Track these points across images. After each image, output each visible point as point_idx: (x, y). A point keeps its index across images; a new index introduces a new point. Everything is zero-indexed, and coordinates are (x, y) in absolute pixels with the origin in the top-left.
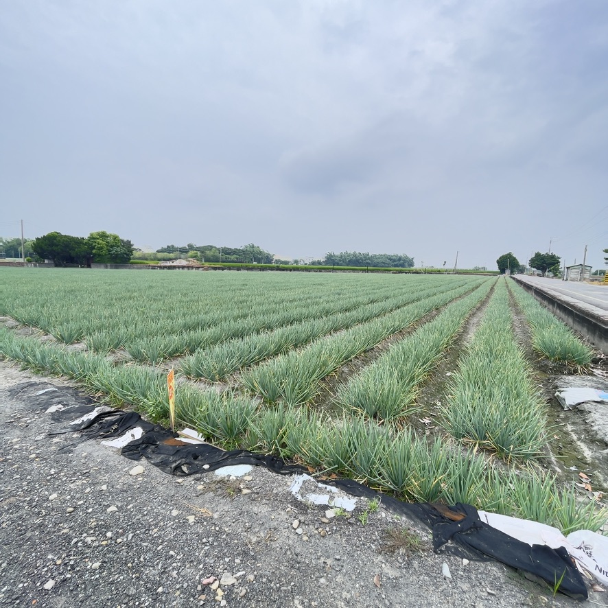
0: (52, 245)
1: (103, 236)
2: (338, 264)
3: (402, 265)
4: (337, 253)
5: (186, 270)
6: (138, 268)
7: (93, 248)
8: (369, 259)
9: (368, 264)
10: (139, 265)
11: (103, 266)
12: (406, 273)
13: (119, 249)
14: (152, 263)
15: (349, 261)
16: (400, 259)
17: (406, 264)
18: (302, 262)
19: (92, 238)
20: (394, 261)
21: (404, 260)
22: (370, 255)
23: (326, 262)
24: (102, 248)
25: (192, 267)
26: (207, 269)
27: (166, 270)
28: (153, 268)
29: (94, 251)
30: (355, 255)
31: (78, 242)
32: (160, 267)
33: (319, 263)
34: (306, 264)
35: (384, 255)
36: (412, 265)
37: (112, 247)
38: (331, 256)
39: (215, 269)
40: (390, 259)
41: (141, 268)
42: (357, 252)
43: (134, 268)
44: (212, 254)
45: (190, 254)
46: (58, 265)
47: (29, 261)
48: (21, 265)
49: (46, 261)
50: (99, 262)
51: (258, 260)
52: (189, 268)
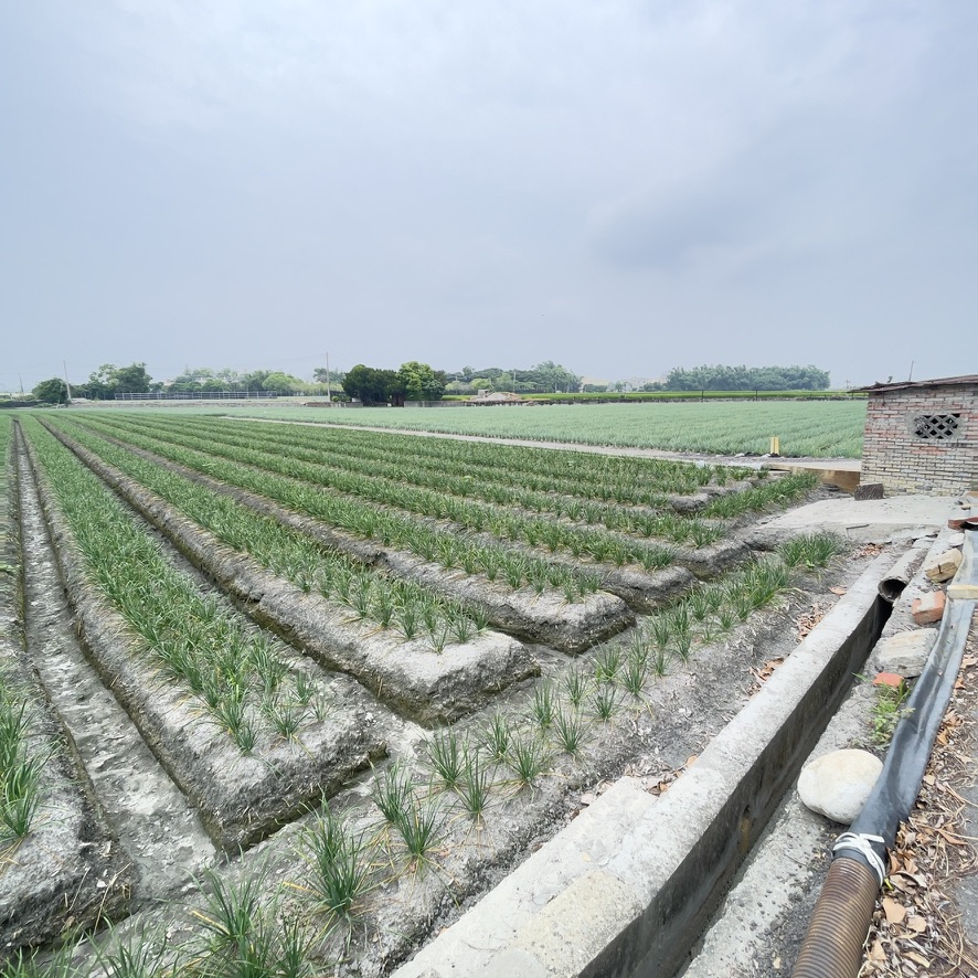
0: (365, 380)
1: (416, 367)
2: (690, 388)
3: (808, 386)
4: (689, 369)
5: (507, 405)
6: (452, 406)
7: (407, 383)
8: (746, 376)
9: (744, 386)
10: (453, 402)
11: (417, 404)
12: (819, 399)
13: (433, 383)
14: (463, 398)
15: (710, 382)
16: (803, 375)
17: (815, 384)
18: (628, 387)
19: (404, 371)
20: (792, 378)
21: (811, 377)
22: (748, 369)
23: (670, 386)
24: (416, 382)
25: (515, 402)
26: (532, 404)
27: (483, 407)
28: (469, 405)
29: (408, 387)
30: (719, 370)
31: (390, 375)
32: (477, 403)
33: (657, 387)
34: (634, 390)
35: (773, 369)
36: (825, 384)
37: (425, 380)
38: (677, 374)
39: (542, 403)
40: (785, 376)
41: (454, 406)
42: (724, 366)
43: (447, 406)
44: (502, 382)
45: (474, 383)
46: (366, 404)
47: (336, 401)
48: (328, 405)
49: (354, 400)
50: (413, 400)
51: (562, 388)
52: (510, 403)
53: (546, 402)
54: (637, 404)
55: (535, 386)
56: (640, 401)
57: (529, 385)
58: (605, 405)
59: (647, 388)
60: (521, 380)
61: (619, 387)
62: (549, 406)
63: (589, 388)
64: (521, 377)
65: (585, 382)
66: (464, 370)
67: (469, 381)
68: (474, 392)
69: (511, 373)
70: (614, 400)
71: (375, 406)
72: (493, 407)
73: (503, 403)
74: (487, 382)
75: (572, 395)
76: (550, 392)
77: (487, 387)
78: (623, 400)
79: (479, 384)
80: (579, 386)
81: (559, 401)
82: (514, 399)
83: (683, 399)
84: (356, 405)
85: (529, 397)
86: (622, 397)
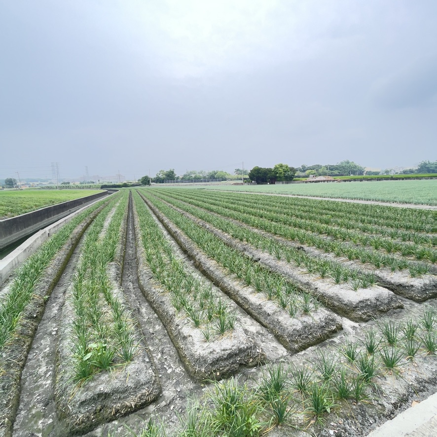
0: (258, 173)
1: (281, 166)
2: (434, 171)
4: (433, 161)
5: (326, 182)
6: (297, 183)
7: (277, 173)
10: (298, 181)
11: (281, 183)
13: (289, 173)
14: (304, 179)
18: (392, 171)
19: (276, 168)
23: (419, 171)
24: (281, 173)
25: (330, 181)
26: (340, 182)
27: (313, 183)
28: (306, 182)
29: (277, 175)
31: (269, 170)
32: (310, 182)
33: (411, 171)
34: (397, 173)
37: (285, 172)
38: (425, 164)
39: (345, 181)
41: (299, 183)
44: (322, 171)
45: (307, 172)
46: (258, 183)
47: (245, 182)
48: (242, 184)
49: (253, 182)
50: (279, 181)
51: (354, 173)
52: (328, 181)
53: (348, 181)
54: (401, 181)
55: (339, 173)
56: (403, 179)
57: (336, 172)
58: (381, 181)
59: (405, 172)
60: (332, 170)
61: (387, 172)
62: (349, 182)
63: (369, 173)
64: (332, 168)
65: (366, 170)
66: (302, 166)
67: (304, 171)
68: (307, 176)
69: (326, 167)
70: (387, 179)
71: (262, 184)
72: (319, 183)
73: (324, 181)
74: (314, 171)
75: (360, 177)
76: (347, 175)
77: (314, 174)
78: (392, 179)
79: (310, 173)
80: (363, 172)
81: (355, 180)
82: (330, 179)
83: (431, 178)
84: (254, 184)
85: (338, 178)
86: (392, 177)
